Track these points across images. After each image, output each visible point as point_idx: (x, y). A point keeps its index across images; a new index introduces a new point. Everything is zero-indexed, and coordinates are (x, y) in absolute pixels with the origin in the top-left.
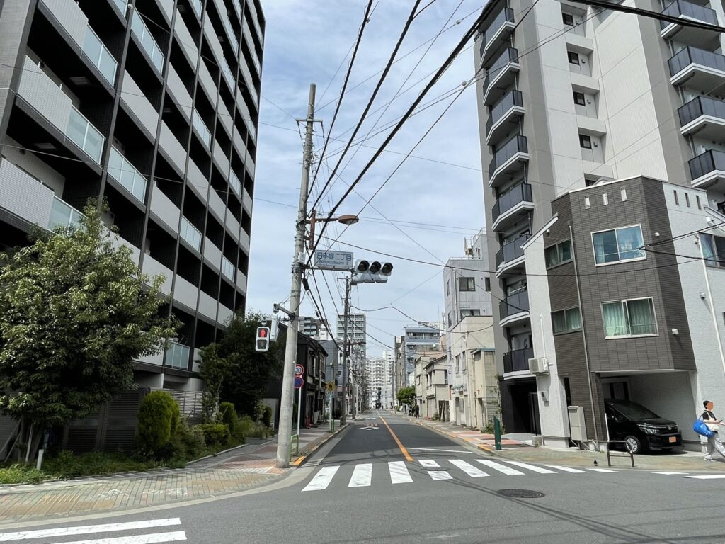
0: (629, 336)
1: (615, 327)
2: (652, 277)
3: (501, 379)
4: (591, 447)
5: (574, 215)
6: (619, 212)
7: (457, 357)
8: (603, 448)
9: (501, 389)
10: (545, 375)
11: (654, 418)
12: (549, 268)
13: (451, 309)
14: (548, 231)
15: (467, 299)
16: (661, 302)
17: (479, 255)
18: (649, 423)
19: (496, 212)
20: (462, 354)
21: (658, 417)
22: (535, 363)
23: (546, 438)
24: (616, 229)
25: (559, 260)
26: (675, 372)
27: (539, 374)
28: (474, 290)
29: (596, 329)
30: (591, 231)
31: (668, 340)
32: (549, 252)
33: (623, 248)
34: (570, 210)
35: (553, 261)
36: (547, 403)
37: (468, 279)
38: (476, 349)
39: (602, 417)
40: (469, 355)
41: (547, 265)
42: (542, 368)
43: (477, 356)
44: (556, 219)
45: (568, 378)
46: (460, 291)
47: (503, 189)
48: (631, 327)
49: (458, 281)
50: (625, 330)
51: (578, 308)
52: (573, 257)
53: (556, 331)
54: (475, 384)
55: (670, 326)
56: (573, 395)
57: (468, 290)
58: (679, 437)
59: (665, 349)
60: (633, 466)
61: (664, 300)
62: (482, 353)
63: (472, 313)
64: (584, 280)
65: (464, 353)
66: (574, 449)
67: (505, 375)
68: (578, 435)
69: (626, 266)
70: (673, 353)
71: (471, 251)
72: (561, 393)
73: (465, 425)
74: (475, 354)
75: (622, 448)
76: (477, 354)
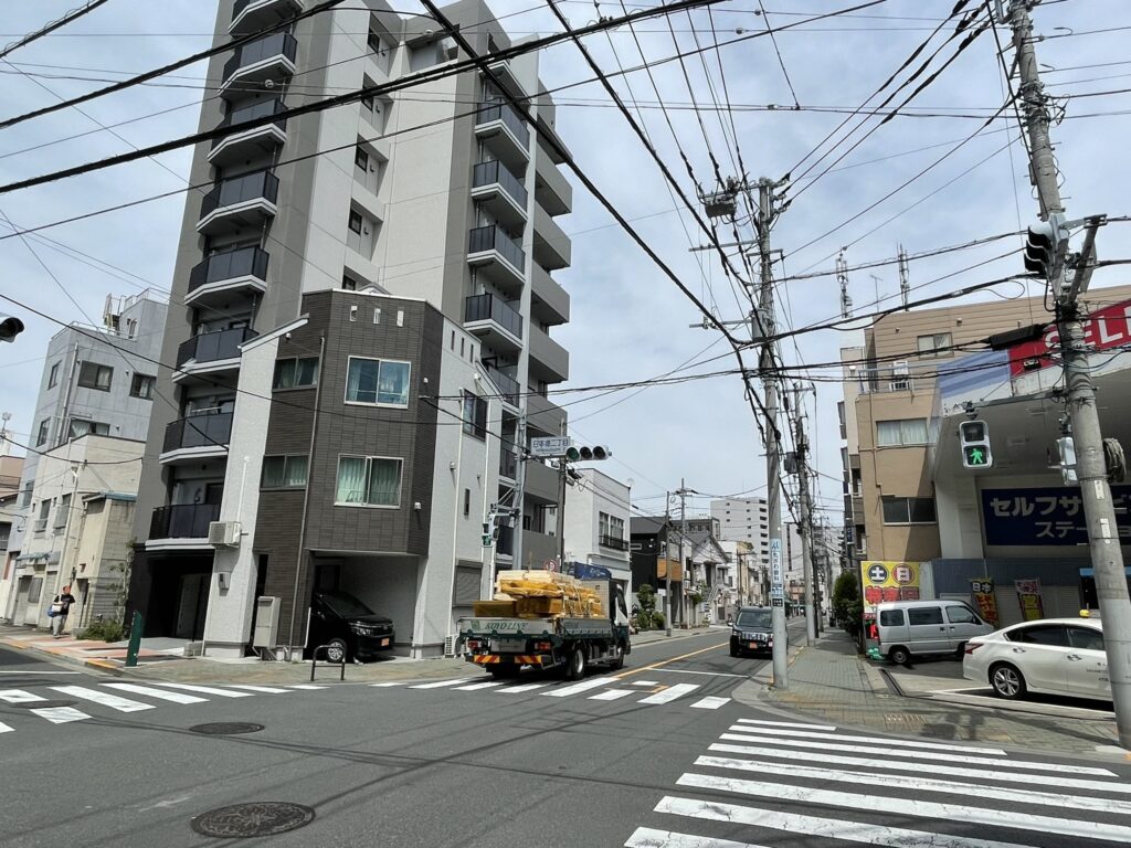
0: (365, 505)
1: (349, 491)
2: (409, 433)
3: (138, 548)
4: (280, 655)
5: (332, 324)
6: (389, 339)
7: (46, 503)
8: (297, 656)
9: (133, 565)
10: (233, 550)
11: (368, 616)
12: (279, 389)
13: (51, 413)
14: (288, 335)
15: (89, 403)
16: (412, 466)
17: (132, 331)
18: (363, 621)
19: (199, 275)
20: (60, 500)
21: (373, 613)
22: (221, 530)
23: (210, 645)
24: (381, 360)
25: (293, 382)
26: (407, 557)
27: (224, 546)
28: (108, 390)
29: (325, 490)
30: (350, 353)
31: (408, 514)
32: (281, 366)
33: (382, 387)
34: (328, 316)
35: (285, 381)
36: (224, 590)
37: (101, 368)
38: (99, 494)
39: (306, 612)
40: (77, 504)
41: (275, 385)
42: (230, 537)
43: (95, 505)
44: (306, 321)
45: (267, 556)
46: (79, 385)
47: (219, 244)
48: (369, 495)
49: (79, 368)
50: (361, 495)
51: (307, 457)
52: (315, 382)
53: (264, 485)
54: (77, 553)
55: (414, 499)
56: (269, 581)
57: (96, 387)
58: (392, 639)
59: (402, 526)
60: (342, 679)
61: (415, 465)
62: (108, 502)
63: (94, 428)
64: (324, 418)
65: (66, 497)
66: (252, 660)
67: (149, 543)
68: (264, 638)
69: (382, 412)
70: (410, 532)
71: (116, 320)
72: (252, 576)
73: (35, 626)
74: (90, 502)
75: (323, 656)
76: (95, 503)
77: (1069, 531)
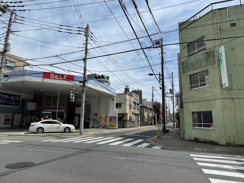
77: (4, 102)
